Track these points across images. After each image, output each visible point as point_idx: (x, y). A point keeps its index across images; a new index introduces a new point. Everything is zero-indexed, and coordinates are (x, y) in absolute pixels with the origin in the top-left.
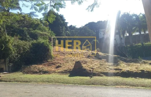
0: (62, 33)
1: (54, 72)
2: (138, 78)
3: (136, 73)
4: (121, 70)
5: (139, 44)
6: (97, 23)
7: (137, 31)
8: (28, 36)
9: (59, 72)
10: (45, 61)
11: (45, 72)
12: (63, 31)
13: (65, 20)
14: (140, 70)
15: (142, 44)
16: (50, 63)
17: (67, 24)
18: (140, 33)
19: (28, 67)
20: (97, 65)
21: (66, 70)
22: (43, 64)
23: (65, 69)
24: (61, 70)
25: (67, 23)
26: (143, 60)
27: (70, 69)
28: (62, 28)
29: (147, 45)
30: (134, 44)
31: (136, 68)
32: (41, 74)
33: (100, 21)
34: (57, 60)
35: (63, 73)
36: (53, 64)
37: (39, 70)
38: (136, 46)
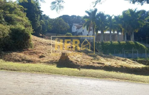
0: (37, 21)
1: (39, 62)
2: (118, 72)
3: (117, 67)
4: (103, 64)
5: (109, 42)
6: (71, 17)
7: (108, 30)
8: (3, 20)
9: (45, 62)
10: (25, 49)
11: (29, 61)
12: (38, 19)
13: (40, 8)
14: (119, 65)
15: (111, 42)
16: (32, 52)
17: (42, 13)
18: (110, 32)
19: (9, 54)
20: (80, 58)
21: (53, 61)
22: (23, 52)
23: (50, 59)
24: (46, 60)
25: (42, 11)
26: (117, 57)
27: (56, 60)
28: (37, 16)
29: (115, 43)
30: (104, 41)
31: (115, 63)
32: (25, 63)
33: (74, 15)
34: (38, 49)
35: (49, 63)
36: (34, 53)
37: (20, 58)
38: (106, 43)
